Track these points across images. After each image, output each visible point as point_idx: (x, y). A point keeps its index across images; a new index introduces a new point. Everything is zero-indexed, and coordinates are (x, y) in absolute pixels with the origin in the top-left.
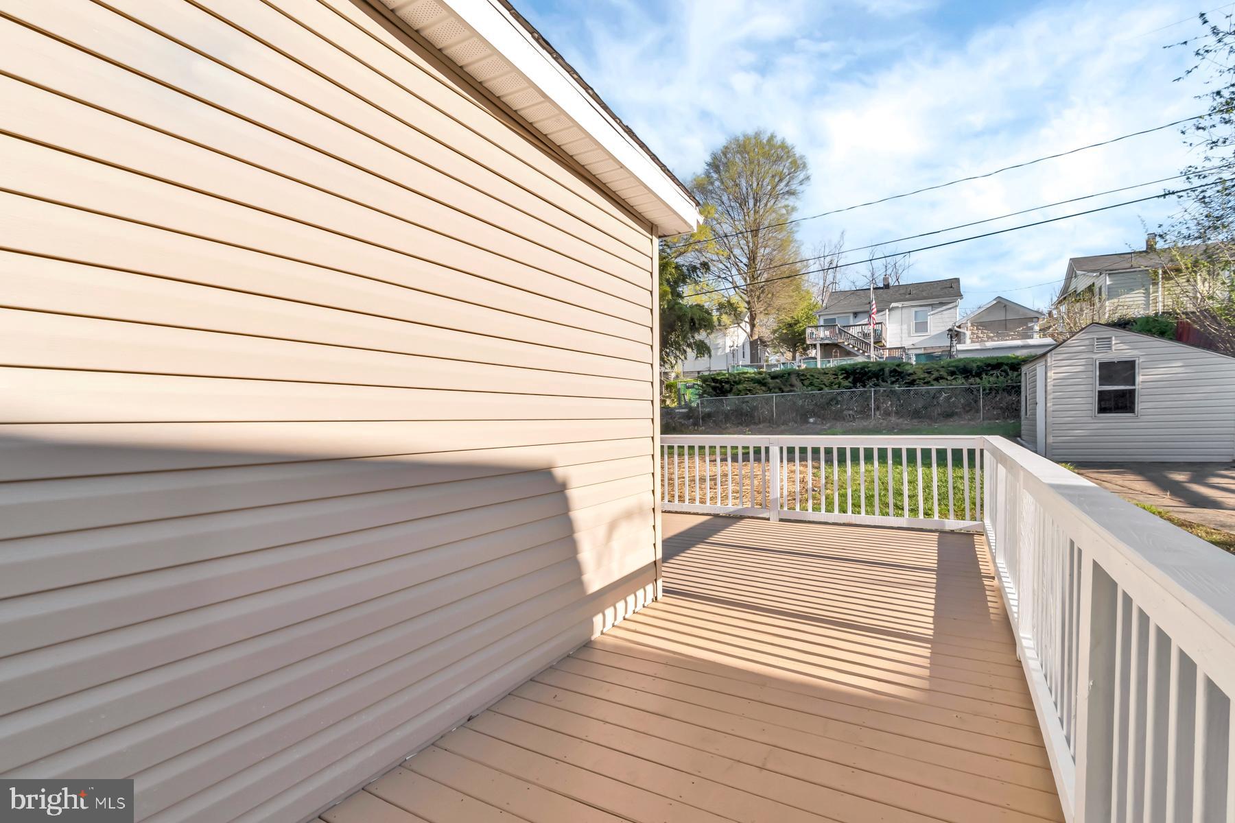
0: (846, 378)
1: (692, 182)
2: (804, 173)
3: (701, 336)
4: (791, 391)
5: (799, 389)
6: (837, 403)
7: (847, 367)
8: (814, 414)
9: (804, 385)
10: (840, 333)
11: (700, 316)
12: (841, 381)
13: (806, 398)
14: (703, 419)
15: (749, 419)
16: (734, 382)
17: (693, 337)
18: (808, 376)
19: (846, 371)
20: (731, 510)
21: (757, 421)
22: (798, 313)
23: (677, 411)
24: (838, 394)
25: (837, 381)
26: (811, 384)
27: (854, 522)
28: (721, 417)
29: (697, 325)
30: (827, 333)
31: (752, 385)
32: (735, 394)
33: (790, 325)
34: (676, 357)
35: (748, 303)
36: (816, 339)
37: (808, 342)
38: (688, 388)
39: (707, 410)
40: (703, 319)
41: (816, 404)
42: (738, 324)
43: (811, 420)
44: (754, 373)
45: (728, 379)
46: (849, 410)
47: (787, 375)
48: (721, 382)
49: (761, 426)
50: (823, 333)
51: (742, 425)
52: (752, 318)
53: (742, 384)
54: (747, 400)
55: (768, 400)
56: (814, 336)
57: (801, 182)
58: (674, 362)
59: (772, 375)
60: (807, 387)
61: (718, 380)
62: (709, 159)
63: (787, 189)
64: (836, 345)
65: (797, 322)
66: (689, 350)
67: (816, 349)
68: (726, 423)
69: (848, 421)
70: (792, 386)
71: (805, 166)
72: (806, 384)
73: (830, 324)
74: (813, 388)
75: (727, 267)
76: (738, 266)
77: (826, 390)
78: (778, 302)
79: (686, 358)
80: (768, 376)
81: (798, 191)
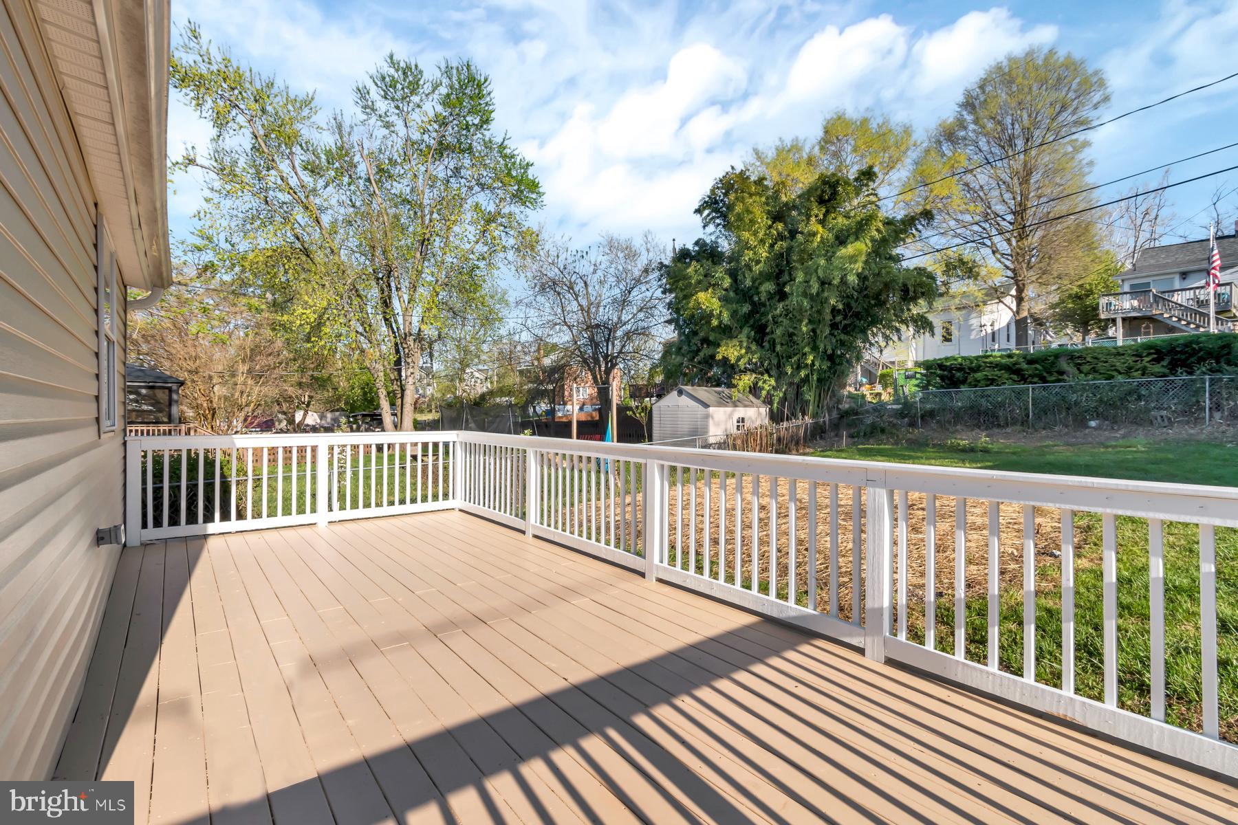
0: (1157, 360)
1: (937, 129)
2: (1101, 93)
3: (919, 308)
4: (1059, 381)
5: (1073, 378)
6: (1139, 398)
7: (1158, 343)
8: (1098, 416)
9: (1081, 372)
10: (1156, 302)
11: (916, 281)
12: (1148, 365)
13: (1084, 390)
14: (923, 417)
15: (991, 420)
16: (969, 368)
17: (909, 310)
18: (1088, 359)
19: (1157, 350)
20: (792, 614)
21: (1002, 423)
22: (1091, 279)
23: (889, 407)
24: (1140, 385)
25: (1139, 365)
26: (1094, 370)
27: (1079, 719)
28: (949, 416)
29: (911, 294)
30: (1136, 303)
31: (997, 373)
32: (970, 385)
33: (1078, 297)
34: (887, 338)
35: (1014, 271)
36: (1116, 311)
37: (1103, 316)
38: (907, 377)
39: (928, 406)
40: (921, 285)
41: (1101, 400)
42: (998, 298)
43: (1093, 424)
44: (1001, 357)
45: (961, 365)
46: (1159, 409)
47: (1052, 358)
48: (950, 369)
49: (1009, 430)
50: (1128, 304)
51: (979, 428)
52: (1020, 290)
53: (981, 371)
54: (988, 393)
55: (1019, 394)
56: (1113, 308)
57: (1095, 105)
58: (883, 344)
59: (1028, 357)
60: (1086, 375)
61: (945, 366)
62: (961, 99)
63: (1075, 117)
64: (1151, 319)
65: (1090, 293)
66: (903, 328)
67: (1115, 325)
68: (955, 424)
69: (1160, 426)
70: (1061, 373)
71: (1101, 83)
72: (1085, 371)
73: (1139, 291)
74: (1097, 376)
75: (984, 229)
76: (998, 224)
77: (1120, 379)
78: (1057, 268)
79: (900, 339)
80: (1021, 360)
81: (1090, 119)
